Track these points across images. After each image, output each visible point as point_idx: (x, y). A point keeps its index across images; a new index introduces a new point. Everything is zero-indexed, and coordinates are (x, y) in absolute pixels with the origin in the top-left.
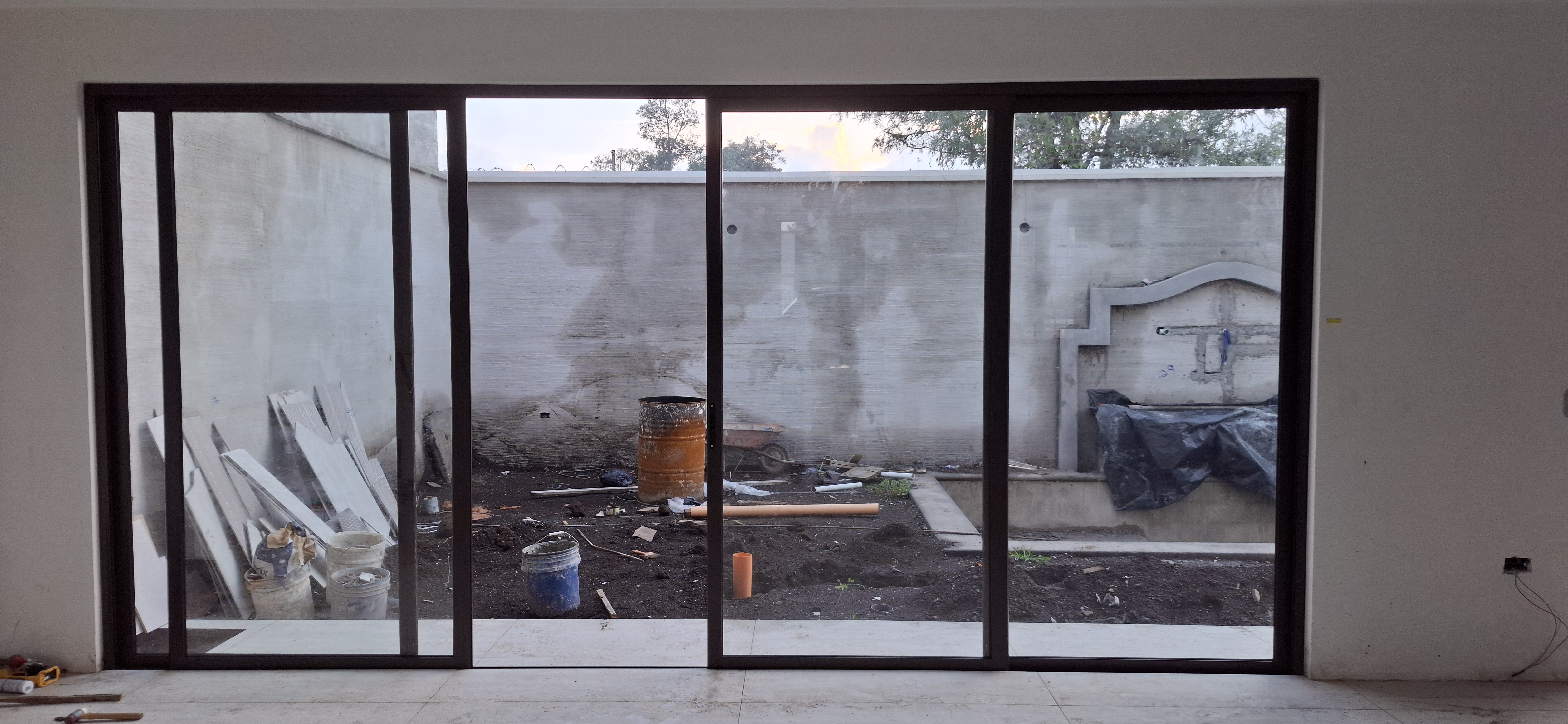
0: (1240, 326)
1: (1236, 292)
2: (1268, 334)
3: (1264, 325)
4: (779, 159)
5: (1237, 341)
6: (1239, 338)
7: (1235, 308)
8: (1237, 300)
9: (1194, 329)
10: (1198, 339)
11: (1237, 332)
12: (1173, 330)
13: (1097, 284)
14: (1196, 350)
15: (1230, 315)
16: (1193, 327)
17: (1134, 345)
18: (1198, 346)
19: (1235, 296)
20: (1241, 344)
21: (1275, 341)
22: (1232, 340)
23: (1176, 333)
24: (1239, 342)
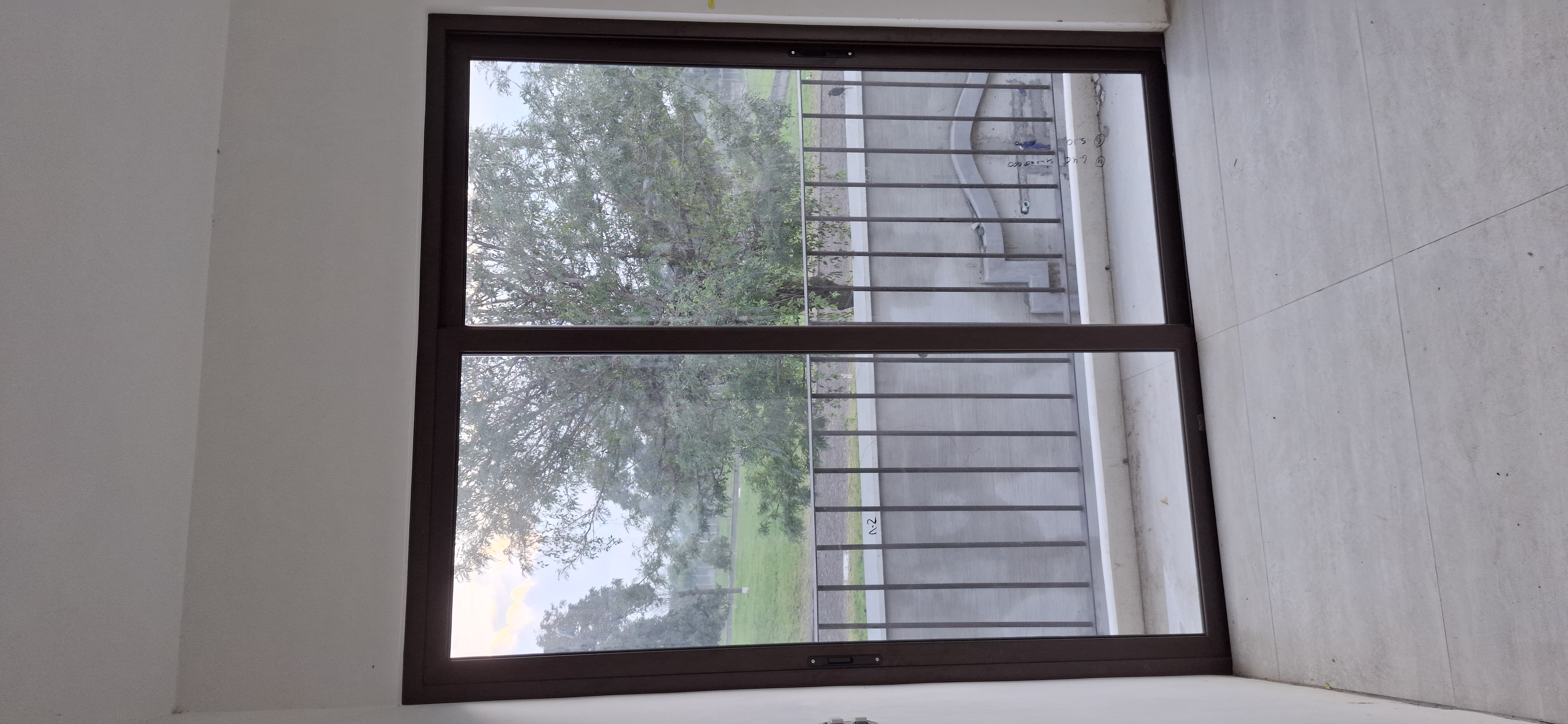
0: (1016, 133)
1: (981, 136)
2: (1022, 105)
3: (1013, 109)
4: (561, 607)
5: (1030, 135)
6: (1028, 133)
7: (997, 137)
8: (988, 135)
9: (1021, 177)
10: (1030, 173)
11: (1022, 135)
12: (1023, 199)
13: (980, 276)
14: (1043, 175)
15: (1004, 142)
16: (1019, 178)
17: (1041, 237)
18: (1038, 173)
19: (985, 137)
20: (1034, 131)
21: (1029, 98)
22: (1030, 139)
23: (1026, 196)
24: (1032, 133)
